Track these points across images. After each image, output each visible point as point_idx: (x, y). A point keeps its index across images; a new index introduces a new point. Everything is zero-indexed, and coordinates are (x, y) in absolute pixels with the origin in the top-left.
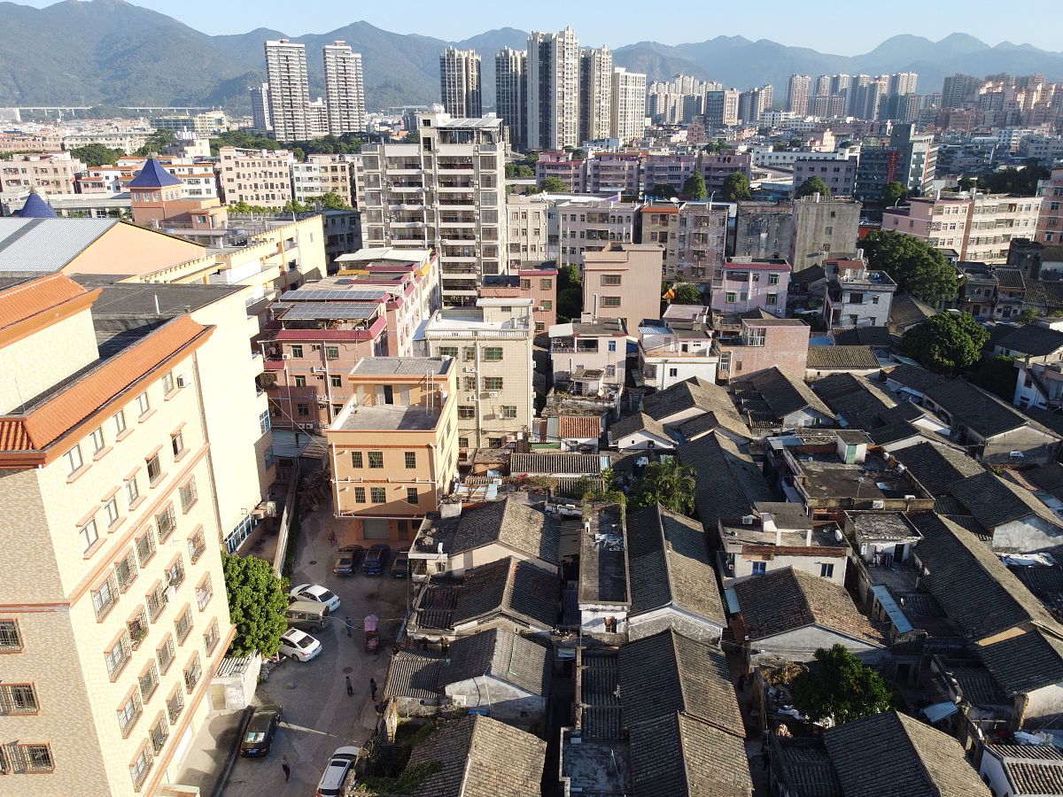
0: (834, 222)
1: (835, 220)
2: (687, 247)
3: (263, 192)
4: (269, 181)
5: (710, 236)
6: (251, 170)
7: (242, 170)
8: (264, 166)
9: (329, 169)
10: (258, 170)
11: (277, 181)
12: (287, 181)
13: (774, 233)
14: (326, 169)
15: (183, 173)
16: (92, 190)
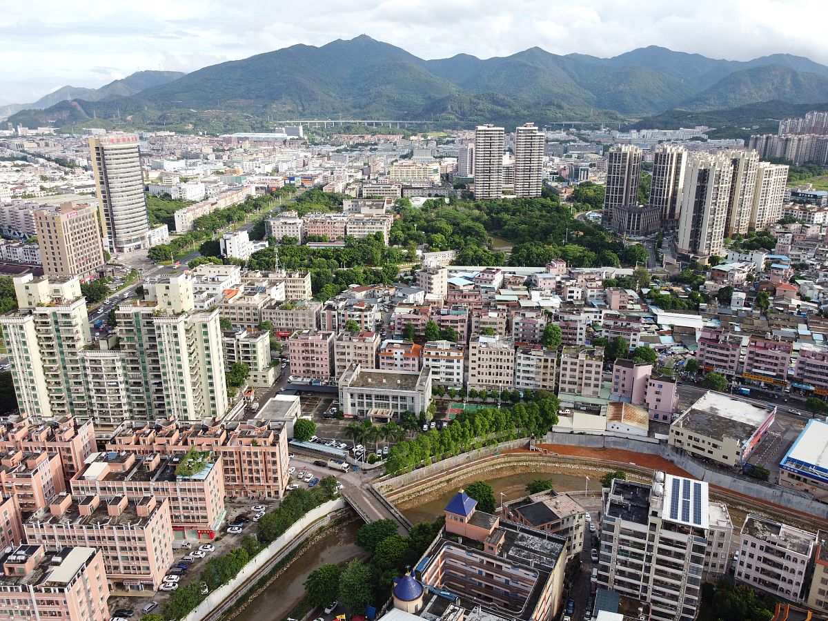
6: (489, 356)
8: (498, 354)
9: (543, 361)
10: (493, 356)
11: (505, 365)
12: (511, 365)
14: (540, 360)
15: (443, 355)
16: (385, 361)
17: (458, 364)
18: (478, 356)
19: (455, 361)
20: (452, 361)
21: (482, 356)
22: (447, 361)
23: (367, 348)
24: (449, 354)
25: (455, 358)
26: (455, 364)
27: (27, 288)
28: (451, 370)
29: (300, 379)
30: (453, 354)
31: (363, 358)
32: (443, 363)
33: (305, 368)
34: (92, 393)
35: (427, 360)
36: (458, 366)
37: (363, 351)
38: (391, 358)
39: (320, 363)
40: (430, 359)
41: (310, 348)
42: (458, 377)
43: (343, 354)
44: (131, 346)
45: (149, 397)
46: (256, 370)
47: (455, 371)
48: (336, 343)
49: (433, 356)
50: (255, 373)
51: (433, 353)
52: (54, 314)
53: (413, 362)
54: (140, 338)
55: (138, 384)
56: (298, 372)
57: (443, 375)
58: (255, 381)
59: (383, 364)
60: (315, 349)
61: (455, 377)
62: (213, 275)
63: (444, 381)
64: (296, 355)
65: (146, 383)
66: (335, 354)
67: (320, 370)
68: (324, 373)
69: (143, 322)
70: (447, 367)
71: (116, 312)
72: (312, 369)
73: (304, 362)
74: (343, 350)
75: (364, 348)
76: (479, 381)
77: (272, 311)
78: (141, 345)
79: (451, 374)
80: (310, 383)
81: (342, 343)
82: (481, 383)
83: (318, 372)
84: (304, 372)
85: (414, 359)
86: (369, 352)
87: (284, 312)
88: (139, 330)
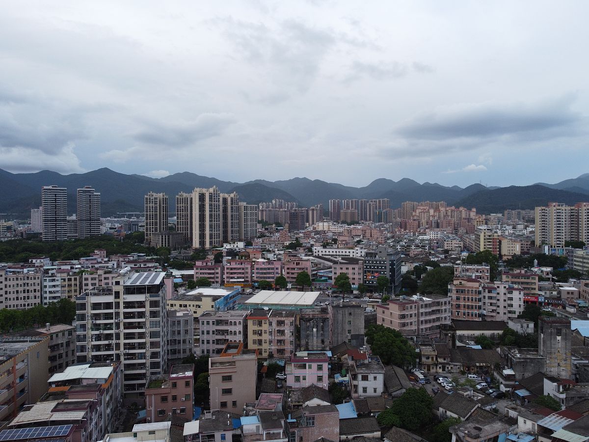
0: (351, 318)
1: (352, 317)
2: (273, 338)
3: (22, 295)
4: (27, 288)
5: (286, 331)
6: (15, 282)
7: (8, 283)
8: (24, 280)
9: (67, 280)
10: (20, 282)
11: (32, 288)
12: (38, 288)
13: (320, 328)
14: (64, 280)
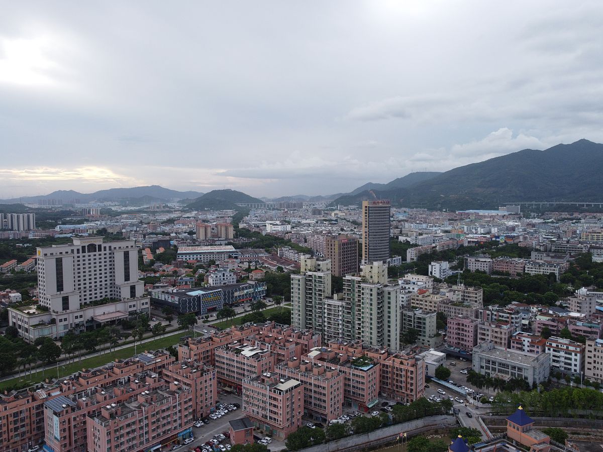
15: (563, 348)
16: (515, 345)
17: (576, 357)
18: (593, 353)
19: (573, 354)
20: (571, 354)
21: (597, 354)
22: (566, 353)
23: (501, 333)
24: (567, 348)
25: (573, 351)
26: (573, 357)
27: (306, 261)
28: (569, 361)
29: (452, 348)
30: (571, 348)
31: (498, 340)
32: (562, 354)
33: (456, 341)
34: (326, 324)
35: (549, 349)
36: (576, 359)
37: (499, 335)
38: (520, 344)
39: (467, 339)
40: (552, 349)
41: (461, 327)
42: (575, 368)
43: (484, 334)
44: (349, 299)
45: (354, 332)
46: (425, 336)
47: (573, 362)
48: (479, 326)
49: (554, 347)
50: (424, 338)
51: (554, 345)
52: (315, 276)
53: (537, 350)
54: (354, 295)
55: (348, 322)
56: (452, 343)
57: (562, 364)
58: (423, 344)
59: (513, 347)
60: (465, 328)
61: (573, 368)
62: (414, 281)
63: (563, 369)
64: (452, 331)
65: (354, 322)
66: (478, 334)
67: (467, 344)
68: (470, 347)
69: (356, 285)
70: (566, 358)
71: (344, 278)
72: (461, 342)
73: (457, 336)
74: (484, 332)
75: (499, 333)
76: (594, 375)
77: (446, 305)
78: (354, 299)
79: (570, 364)
80: (459, 351)
81: (483, 327)
82: (596, 377)
83: (465, 345)
84: (456, 343)
85: (538, 347)
86: (503, 336)
87: (454, 307)
88: (354, 290)
